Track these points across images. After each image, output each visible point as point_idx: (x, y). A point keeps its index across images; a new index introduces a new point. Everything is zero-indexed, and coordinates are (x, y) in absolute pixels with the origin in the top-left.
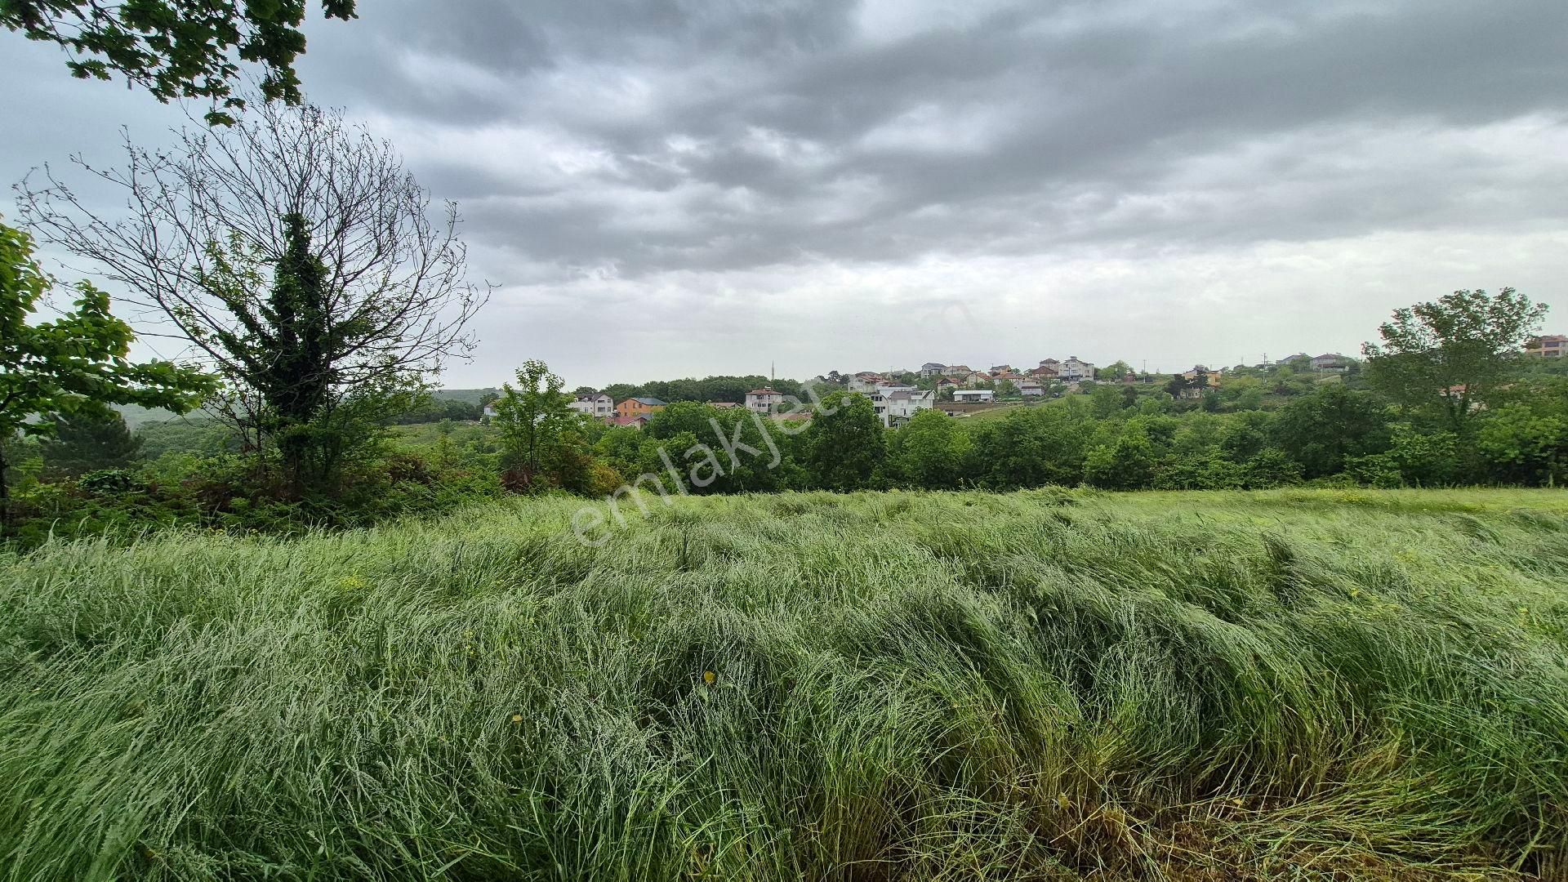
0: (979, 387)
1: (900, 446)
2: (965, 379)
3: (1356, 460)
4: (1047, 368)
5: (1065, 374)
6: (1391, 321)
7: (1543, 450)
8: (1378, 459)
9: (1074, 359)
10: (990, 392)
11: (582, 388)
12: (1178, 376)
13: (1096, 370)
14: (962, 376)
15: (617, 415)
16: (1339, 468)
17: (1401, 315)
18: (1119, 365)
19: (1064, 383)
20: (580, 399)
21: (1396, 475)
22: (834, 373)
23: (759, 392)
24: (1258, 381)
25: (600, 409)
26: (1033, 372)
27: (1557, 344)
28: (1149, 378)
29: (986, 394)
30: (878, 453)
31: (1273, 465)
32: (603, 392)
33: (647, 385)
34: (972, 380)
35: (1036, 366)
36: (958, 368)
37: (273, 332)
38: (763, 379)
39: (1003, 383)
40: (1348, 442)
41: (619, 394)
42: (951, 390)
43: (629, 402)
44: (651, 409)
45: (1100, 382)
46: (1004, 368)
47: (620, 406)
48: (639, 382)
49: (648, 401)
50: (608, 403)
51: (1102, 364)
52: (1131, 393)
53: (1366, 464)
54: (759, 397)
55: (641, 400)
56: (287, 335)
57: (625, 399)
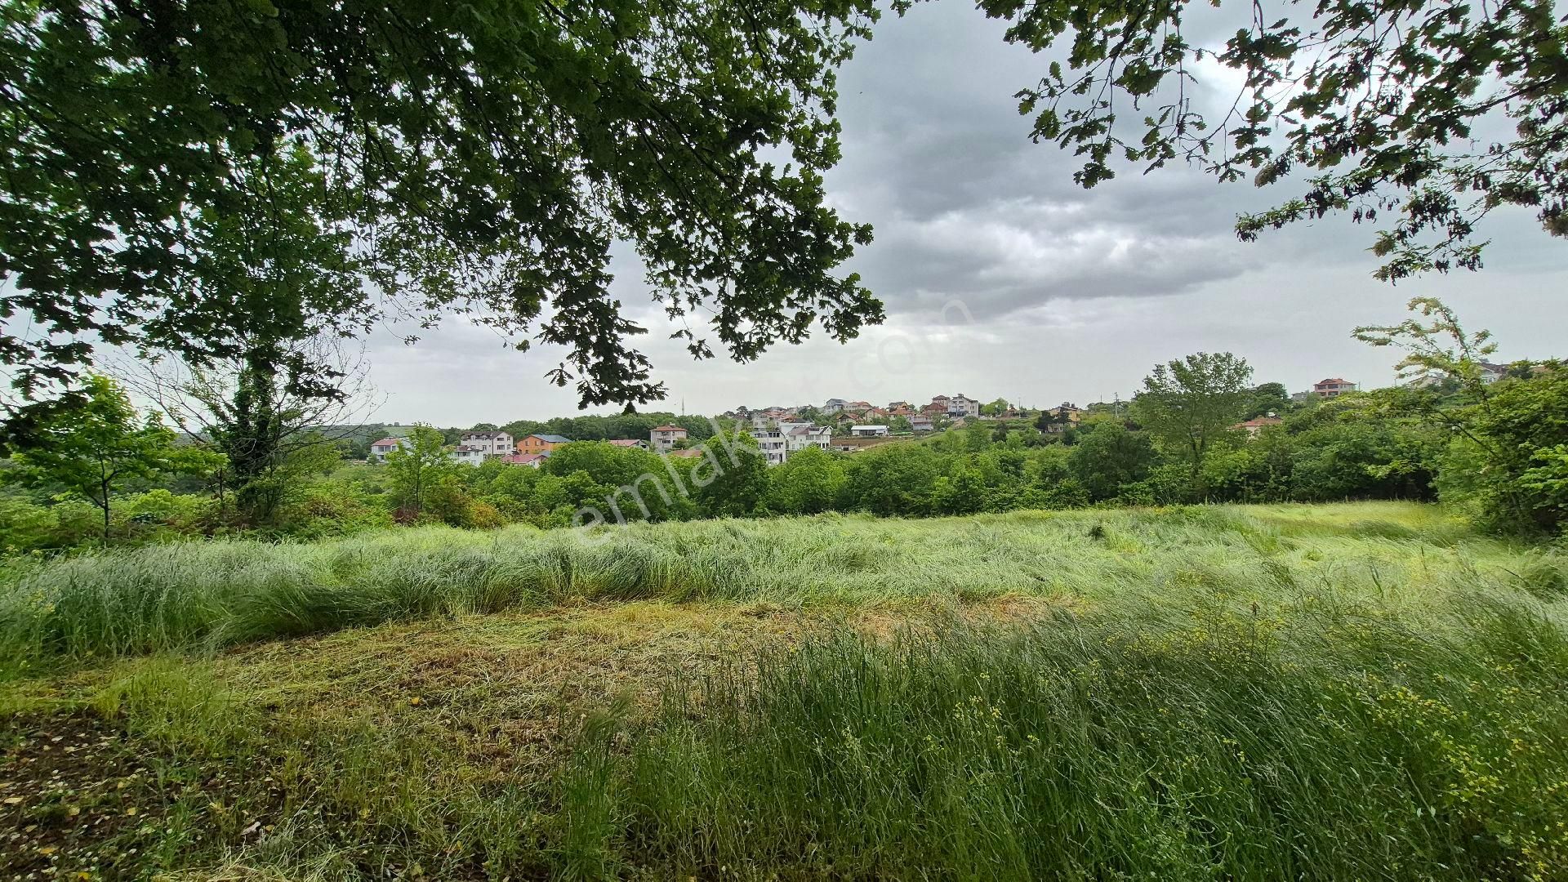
0: (876, 422)
1: (783, 481)
2: (863, 415)
3: (1125, 486)
4: (938, 405)
5: (954, 410)
6: (1151, 375)
7: (1239, 477)
8: (1142, 485)
9: (961, 396)
10: (884, 427)
11: (481, 425)
12: (1045, 413)
13: (980, 406)
14: (861, 412)
15: (516, 453)
16: (1114, 494)
17: (1159, 370)
18: (1000, 401)
19: (953, 419)
20: (478, 437)
21: (1150, 498)
22: (743, 408)
23: (663, 429)
24: (1108, 417)
25: (499, 447)
26: (926, 408)
27: (1336, 386)
28: (1024, 414)
29: (881, 428)
30: (761, 488)
31: (1069, 491)
32: (503, 429)
33: (551, 422)
34: (869, 416)
35: (929, 402)
36: (859, 404)
37: (234, 420)
38: (671, 415)
39: (898, 418)
40: (1121, 472)
41: (520, 431)
42: (849, 426)
43: (530, 441)
44: (553, 445)
45: (983, 418)
46: (901, 403)
47: (521, 445)
48: (542, 419)
49: (552, 438)
50: (508, 440)
51: (987, 400)
52: (1003, 429)
53: (1132, 490)
54: (664, 433)
55: (544, 437)
56: (243, 422)
57: (528, 436)
